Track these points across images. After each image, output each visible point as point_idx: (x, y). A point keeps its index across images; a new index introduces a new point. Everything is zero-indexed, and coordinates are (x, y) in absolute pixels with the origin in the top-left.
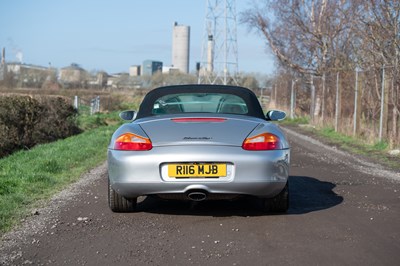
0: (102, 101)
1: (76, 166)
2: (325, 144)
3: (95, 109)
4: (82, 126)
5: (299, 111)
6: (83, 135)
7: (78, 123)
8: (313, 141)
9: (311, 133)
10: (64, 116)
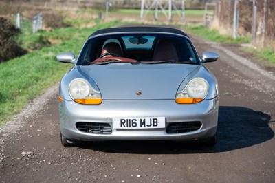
0: (45, 17)
1: (20, 94)
2: (262, 68)
3: (38, 25)
4: (25, 46)
5: (242, 30)
6: (25, 57)
7: (21, 43)
8: (251, 65)
9: (250, 56)
10: (7, 36)
